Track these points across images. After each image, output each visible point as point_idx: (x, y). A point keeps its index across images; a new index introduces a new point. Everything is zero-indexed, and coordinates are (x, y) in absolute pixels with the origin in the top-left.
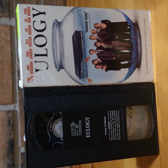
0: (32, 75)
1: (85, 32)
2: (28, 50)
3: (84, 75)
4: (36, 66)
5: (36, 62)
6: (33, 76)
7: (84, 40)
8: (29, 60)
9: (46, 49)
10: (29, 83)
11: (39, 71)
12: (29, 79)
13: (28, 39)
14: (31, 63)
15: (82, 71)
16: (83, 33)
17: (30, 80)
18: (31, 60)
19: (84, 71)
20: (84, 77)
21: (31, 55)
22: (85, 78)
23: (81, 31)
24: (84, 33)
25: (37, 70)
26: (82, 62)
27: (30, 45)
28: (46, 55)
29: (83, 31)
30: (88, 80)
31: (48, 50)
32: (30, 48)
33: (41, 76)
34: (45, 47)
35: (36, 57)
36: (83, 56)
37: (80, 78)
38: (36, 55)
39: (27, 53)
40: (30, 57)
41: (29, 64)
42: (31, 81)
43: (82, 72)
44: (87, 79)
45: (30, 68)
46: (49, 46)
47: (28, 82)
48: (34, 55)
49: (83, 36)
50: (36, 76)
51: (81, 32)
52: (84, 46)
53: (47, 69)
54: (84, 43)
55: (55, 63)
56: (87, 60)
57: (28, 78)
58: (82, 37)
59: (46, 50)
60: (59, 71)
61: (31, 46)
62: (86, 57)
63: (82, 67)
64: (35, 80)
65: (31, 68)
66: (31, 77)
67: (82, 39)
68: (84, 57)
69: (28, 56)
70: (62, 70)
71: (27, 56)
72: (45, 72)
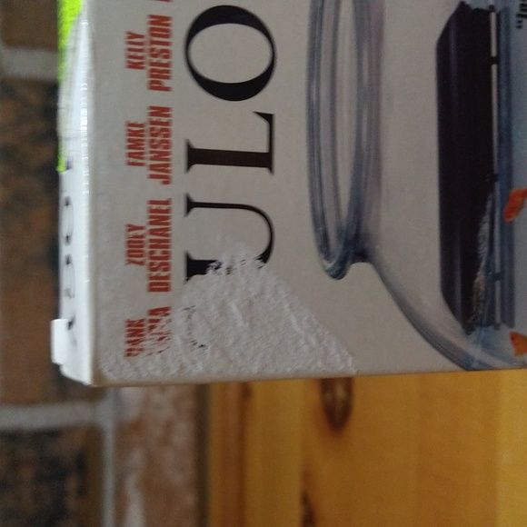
0: (160, 300)
1: (514, 20)
2: (142, 117)
3: (492, 310)
4: (188, 236)
5: (191, 205)
6: (165, 311)
7: (508, 74)
8: (141, 188)
9: (269, 118)
10: (140, 360)
11: (210, 272)
12: (135, 331)
13: (142, 28)
14: (159, 215)
15: (480, 278)
16: (503, 28)
17: (148, 336)
18: (157, 190)
19: (497, 277)
20: (491, 322)
21: (159, 156)
22: (497, 327)
23: (492, 8)
24: (508, 28)
25: (196, 267)
26: (487, 218)
27: (158, 79)
28: (263, 160)
29: (506, 10)
30: (514, 337)
31: (277, 121)
32: (159, 99)
33: (223, 309)
34: (259, 102)
35: (197, 168)
36: (494, 178)
37: (468, 329)
38: (197, 156)
39: (135, 135)
40: (152, 167)
41: (142, 218)
42: (148, 342)
43: (482, 288)
44: (505, 331)
45: (147, 250)
46: (285, 96)
47: (129, 353)
48: (178, 155)
49: (502, 48)
50: (189, 310)
51: (493, 17)
52: (504, 114)
53: (265, 257)
54: (504, 92)
55: (319, 220)
56: (516, 209)
57: (130, 323)
58: (494, 53)
59: (264, 124)
60: (339, 273)
61: (166, 83)
62: (510, 185)
63: (484, 249)
64: (177, 339)
65: (158, 252)
66: (153, 312)
67: (494, 67)
68: (498, 186)
69: (140, 156)
70: (358, 270)
71: (135, 157)
72: (252, 278)
